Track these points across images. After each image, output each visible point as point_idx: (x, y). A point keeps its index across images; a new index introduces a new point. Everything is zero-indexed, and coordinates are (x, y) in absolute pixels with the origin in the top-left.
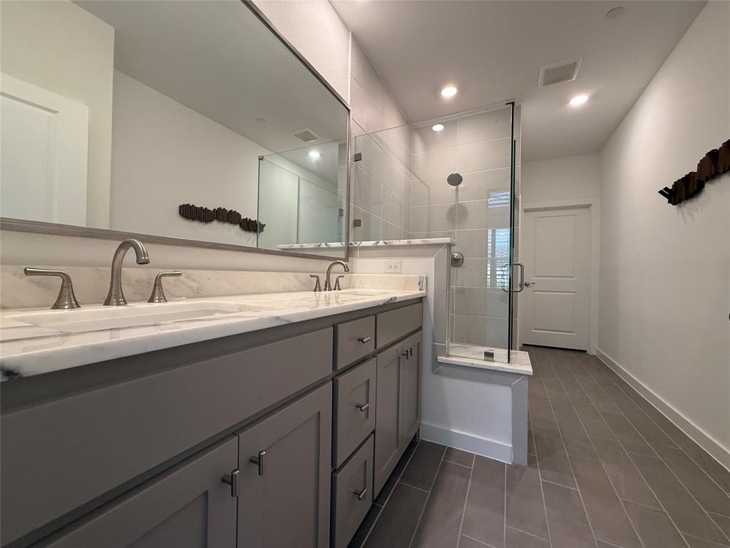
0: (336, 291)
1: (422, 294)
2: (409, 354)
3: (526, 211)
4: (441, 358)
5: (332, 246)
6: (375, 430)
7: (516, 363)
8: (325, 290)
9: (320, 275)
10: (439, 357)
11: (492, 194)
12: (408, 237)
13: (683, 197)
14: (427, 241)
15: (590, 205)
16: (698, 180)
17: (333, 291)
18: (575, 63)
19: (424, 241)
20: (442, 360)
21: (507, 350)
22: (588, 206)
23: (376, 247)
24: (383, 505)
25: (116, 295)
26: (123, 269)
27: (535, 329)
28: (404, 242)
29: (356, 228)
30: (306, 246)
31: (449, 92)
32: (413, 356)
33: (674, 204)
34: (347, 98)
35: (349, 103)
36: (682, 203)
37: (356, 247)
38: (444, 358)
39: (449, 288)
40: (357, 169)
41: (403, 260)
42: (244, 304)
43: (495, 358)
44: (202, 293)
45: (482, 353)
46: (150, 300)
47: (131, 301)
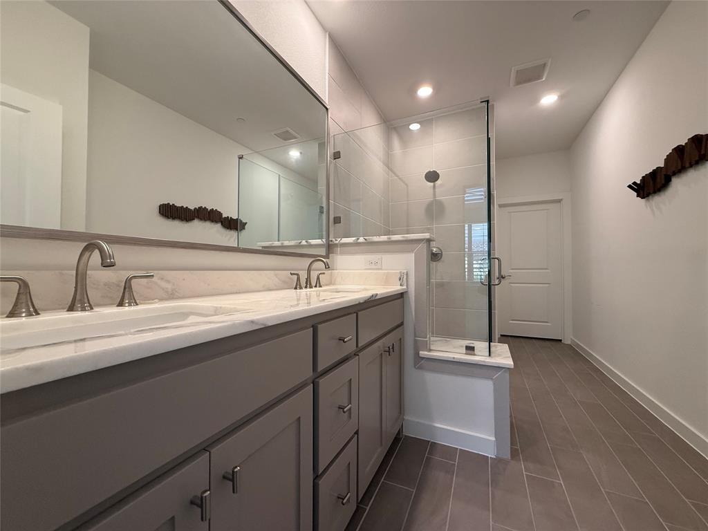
0: (318, 288)
1: (403, 289)
2: (391, 350)
3: (501, 206)
4: (423, 353)
5: (312, 243)
6: (358, 430)
7: (495, 356)
8: (306, 287)
9: (301, 273)
10: (421, 352)
11: (468, 191)
12: (388, 233)
13: (651, 191)
14: (407, 237)
15: (562, 200)
16: (665, 175)
17: (314, 289)
18: (545, 65)
19: (403, 237)
20: (425, 355)
21: (488, 343)
22: (559, 201)
23: (356, 244)
24: (367, 506)
25: (81, 300)
26: (88, 272)
27: (513, 320)
28: (384, 238)
29: (336, 225)
30: (286, 243)
31: (425, 92)
32: (395, 352)
33: (643, 198)
34: (325, 98)
35: (327, 102)
36: (650, 197)
37: (336, 245)
38: (426, 353)
39: (429, 282)
40: (336, 167)
41: (383, 256)
42: (219, 306)
43: (476, 352)
44: (176, 294)
45: (462, 346)
46: (119, 303)
47: (99, 305)
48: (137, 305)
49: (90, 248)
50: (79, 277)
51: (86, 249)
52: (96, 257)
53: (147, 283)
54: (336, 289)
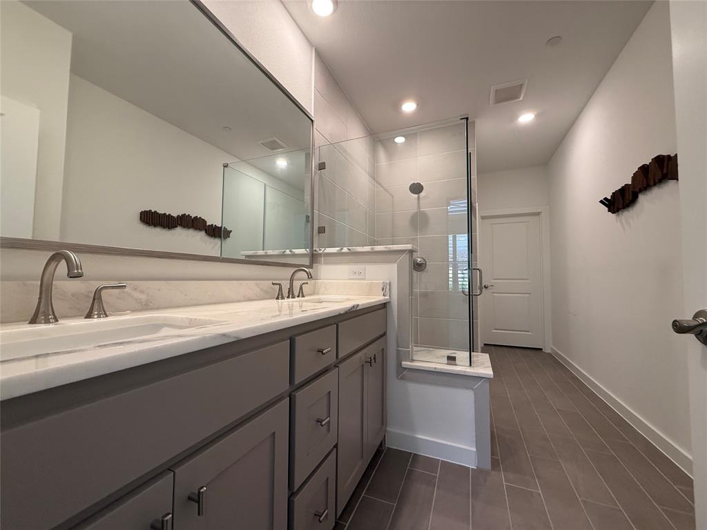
0: (301, 298)
1: (386, 300)
2: (373, 360)
3: (483, 218)
4: (405, 364)
5: (296, 253)
6: (337, 444)
7: (477, 367)
8: (288, 297)
9: (283, 283)
10: (403, 363)
11: (451, 202)
12: (373, 243)
13: (621, 207)
14: (390, 248)
16: (632, 192)
17: (297, 299)
18: (522, 84)
19: (386, 248)
20: (407, 365)
21: (468, 353)
22: (539, 214)
23: (340, 254)
24: (346, 522)
25: (44, 312)
26: (54, 282)
27: (495, 329)
28: (367, 248)
29: (321, 235)
30: (270, 252)
31: (409, 107)
32: (377, 363)
33: (613, 212)
34: (311, 111)
35: (313, 115)
36: (620, 212)
37: (321, 254)
38: (409, 363)
39: (411, 293)
40: (321, 177)
41: (366, 266)
42: (194, 317)
43: (457, 362)
44: (151, 305)
45: (444, 357)
46: (87, 315)
47: (65, 317)
48: (107, 316)
49: (56, 258)
50: (44, 289)
51: (52, 259)
52: (62, 267)
53: (120, 293)
54: (319, 299)
